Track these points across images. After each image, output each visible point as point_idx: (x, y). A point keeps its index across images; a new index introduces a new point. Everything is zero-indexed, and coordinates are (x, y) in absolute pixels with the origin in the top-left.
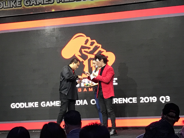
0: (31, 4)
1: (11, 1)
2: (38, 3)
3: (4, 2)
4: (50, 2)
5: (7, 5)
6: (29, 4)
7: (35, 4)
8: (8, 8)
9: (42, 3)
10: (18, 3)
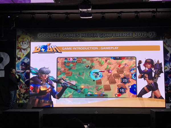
0: (66, 36)
1: (54, 34)
2: (70, 36)
3: (50, 34)
4: (77, 36)
5: (51, 35)
6: (65, 36)
7: (68, 36)
8: (52, 37)
9: (73, 36)
10: (58, 35)
